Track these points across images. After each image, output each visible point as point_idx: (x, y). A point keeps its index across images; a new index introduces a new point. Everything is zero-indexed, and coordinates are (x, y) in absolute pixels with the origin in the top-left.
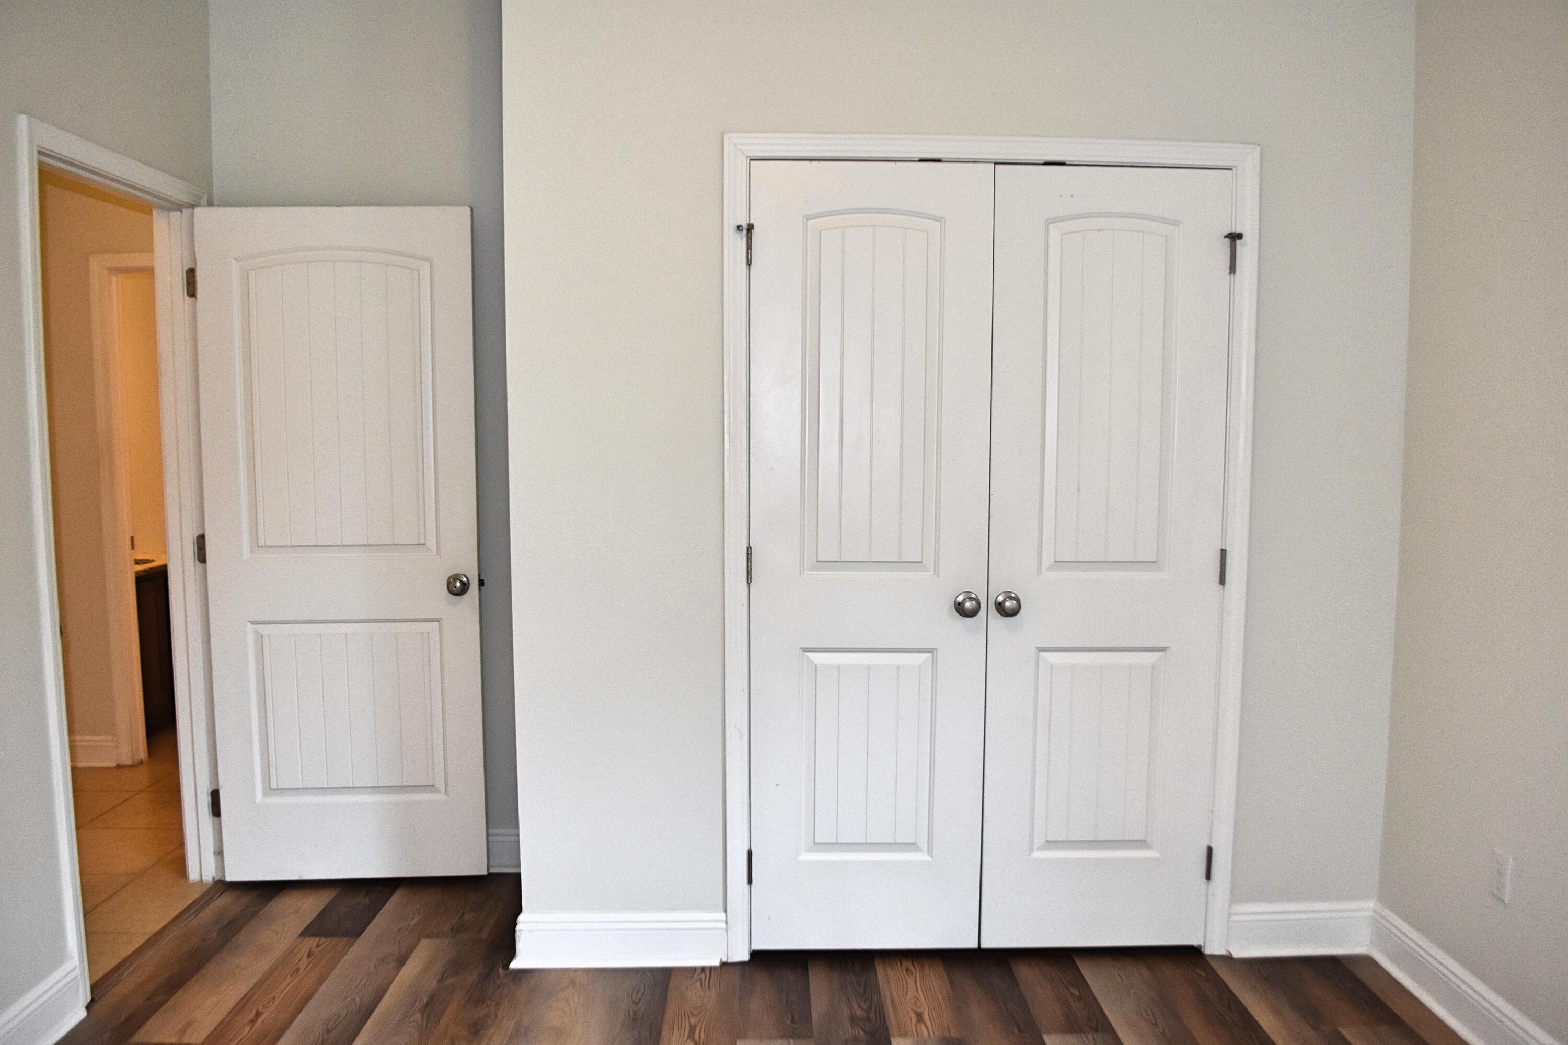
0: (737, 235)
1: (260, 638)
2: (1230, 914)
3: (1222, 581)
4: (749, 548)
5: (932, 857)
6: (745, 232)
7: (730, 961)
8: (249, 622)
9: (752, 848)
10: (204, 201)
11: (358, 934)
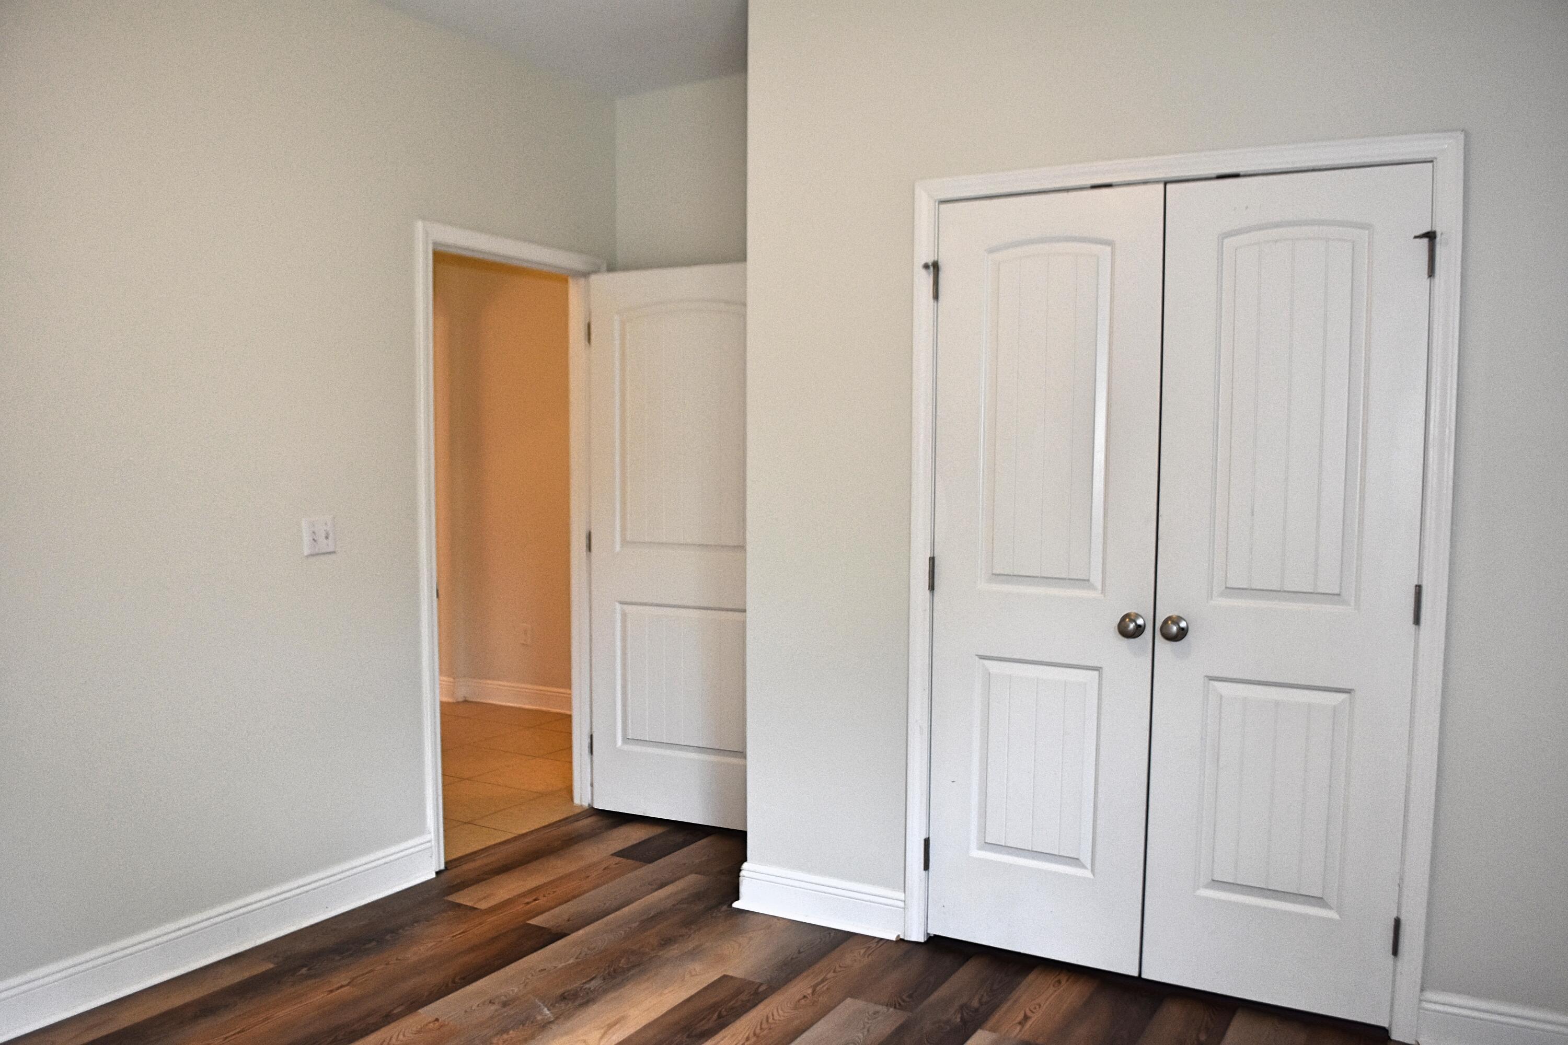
0: (924, 272)
1: (624, 615)
2: (1421, 1001)
3: (1417, 620)
4: (932, 560)
5: (1094, 875)
6: (932, 268)
7: (906, 939)
8: (617, 601)
9: (931, 836)
10: (604, 267)
11: (651, 861)
